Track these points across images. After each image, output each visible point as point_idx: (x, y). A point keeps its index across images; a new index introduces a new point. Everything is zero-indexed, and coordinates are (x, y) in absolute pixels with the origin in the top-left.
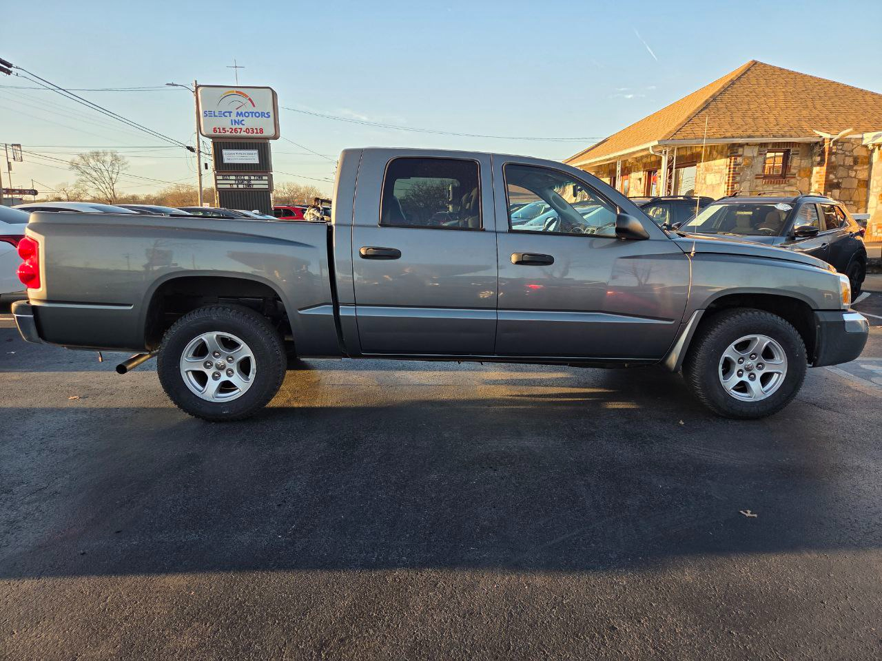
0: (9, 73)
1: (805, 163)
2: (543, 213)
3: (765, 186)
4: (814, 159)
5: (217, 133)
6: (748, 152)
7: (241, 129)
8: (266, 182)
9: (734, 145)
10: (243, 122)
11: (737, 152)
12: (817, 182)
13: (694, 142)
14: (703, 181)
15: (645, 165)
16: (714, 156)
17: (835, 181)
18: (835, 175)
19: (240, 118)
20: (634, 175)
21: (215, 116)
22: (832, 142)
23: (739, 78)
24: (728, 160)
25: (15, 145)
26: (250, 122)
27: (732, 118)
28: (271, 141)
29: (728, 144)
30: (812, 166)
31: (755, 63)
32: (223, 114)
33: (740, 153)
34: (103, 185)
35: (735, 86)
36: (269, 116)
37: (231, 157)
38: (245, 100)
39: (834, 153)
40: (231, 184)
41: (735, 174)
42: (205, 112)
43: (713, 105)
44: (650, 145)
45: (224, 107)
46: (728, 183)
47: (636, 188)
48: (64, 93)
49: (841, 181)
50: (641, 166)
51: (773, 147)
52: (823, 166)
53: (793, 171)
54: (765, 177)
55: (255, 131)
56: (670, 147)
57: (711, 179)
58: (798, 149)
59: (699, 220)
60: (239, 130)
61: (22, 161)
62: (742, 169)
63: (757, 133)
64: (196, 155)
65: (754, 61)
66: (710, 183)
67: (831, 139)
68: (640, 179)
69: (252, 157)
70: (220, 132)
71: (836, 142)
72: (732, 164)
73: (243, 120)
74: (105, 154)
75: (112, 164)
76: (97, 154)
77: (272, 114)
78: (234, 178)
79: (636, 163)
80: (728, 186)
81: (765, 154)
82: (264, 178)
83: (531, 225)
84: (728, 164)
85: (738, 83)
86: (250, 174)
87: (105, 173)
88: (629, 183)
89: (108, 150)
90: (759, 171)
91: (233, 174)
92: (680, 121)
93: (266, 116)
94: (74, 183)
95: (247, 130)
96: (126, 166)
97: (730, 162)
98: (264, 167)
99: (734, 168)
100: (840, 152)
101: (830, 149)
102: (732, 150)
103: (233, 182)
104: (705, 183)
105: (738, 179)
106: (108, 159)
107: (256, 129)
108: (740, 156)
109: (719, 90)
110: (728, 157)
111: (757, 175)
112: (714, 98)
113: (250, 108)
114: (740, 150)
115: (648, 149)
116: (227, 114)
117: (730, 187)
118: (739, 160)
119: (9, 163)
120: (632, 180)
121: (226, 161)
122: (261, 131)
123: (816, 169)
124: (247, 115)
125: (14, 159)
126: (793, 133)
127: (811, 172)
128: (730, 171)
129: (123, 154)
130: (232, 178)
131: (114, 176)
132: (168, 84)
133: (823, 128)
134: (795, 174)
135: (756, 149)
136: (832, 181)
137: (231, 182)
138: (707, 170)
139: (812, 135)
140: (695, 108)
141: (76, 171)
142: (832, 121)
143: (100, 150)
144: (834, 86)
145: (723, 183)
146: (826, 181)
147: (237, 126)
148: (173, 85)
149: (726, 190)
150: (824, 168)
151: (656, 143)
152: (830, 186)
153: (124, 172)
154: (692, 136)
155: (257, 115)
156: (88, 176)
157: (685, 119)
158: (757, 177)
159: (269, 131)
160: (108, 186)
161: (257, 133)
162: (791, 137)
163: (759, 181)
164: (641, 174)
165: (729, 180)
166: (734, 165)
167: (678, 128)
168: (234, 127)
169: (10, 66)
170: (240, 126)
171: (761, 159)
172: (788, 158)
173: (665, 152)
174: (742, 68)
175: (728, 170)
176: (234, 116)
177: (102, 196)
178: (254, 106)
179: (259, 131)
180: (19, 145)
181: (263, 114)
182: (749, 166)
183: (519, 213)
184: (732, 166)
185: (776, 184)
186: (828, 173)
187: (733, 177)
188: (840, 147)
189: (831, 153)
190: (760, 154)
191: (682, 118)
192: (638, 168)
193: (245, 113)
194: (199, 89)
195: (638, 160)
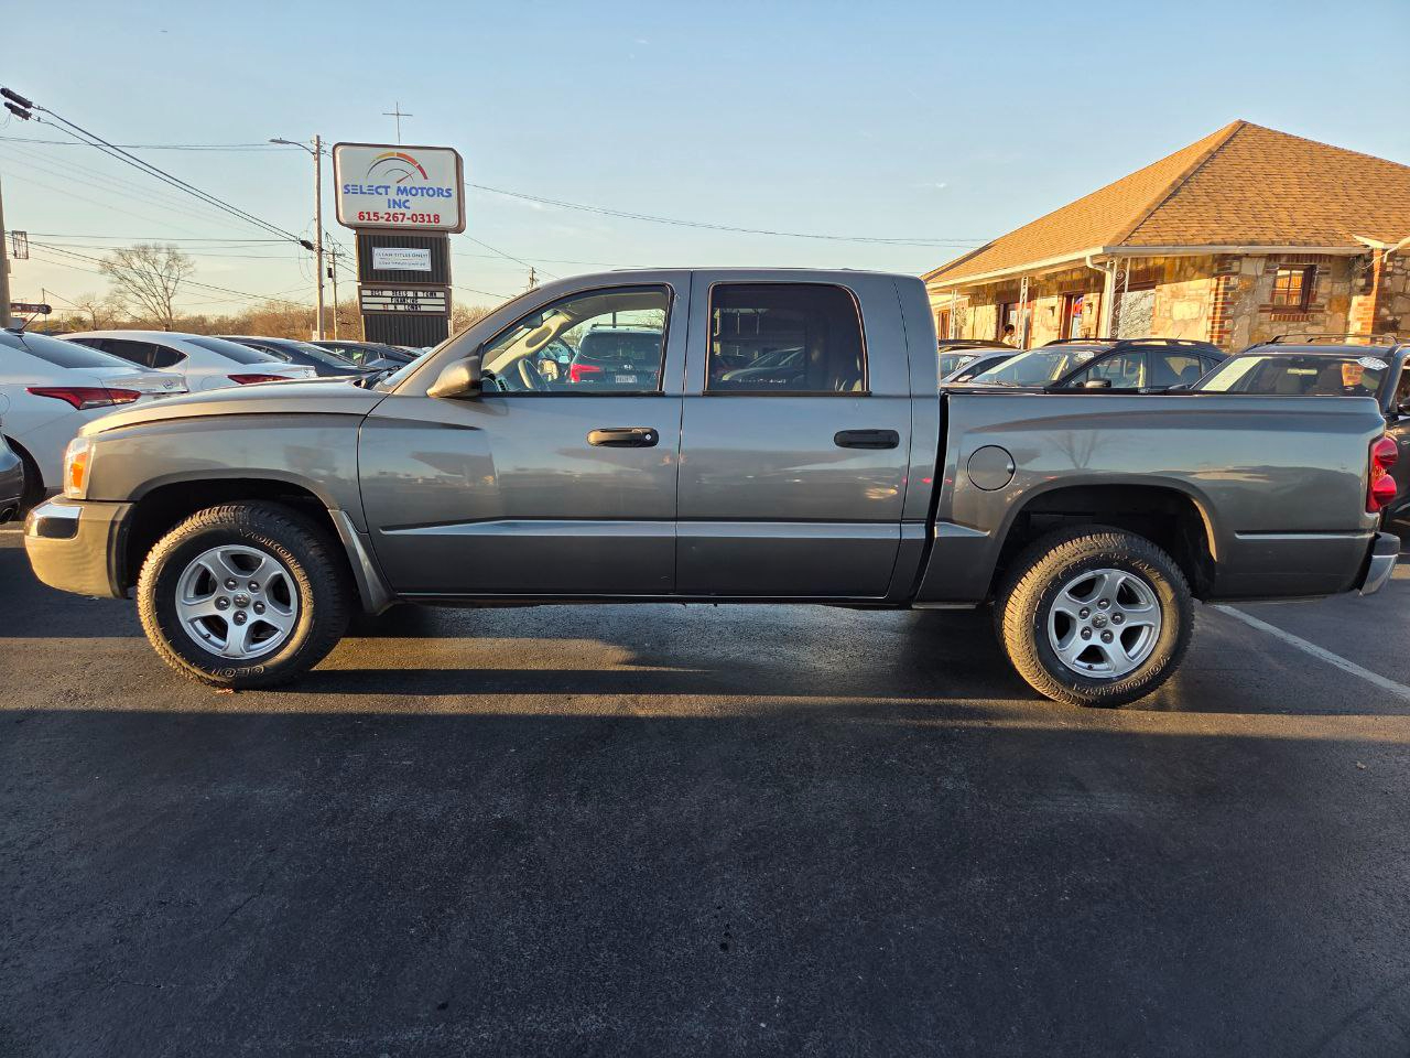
0: (26, 116)
1: (1340, 288)
3: (1275, 325)
4: (1354, 281)
5: (365, 221)
6: (1248, 268)
7: (404, 215)
8: (443, 302)
9: (1225, 257)
10: (407, 204)
11: (1230, 269)
12: (1358, 319)
13: (1161, 249)
14: (1167, 315)
15: (1061, 286)
16: (1189, 273)
17: (1390, 318)
18: (1389, 308)
19: (403, 197)
20: (1041, 303)
21: (362, 193)
22: (1386, 255)
23: (1221, 148)
24: (1214, 281)
25: (17, 233)
26: (419, 205)
27: (1219, 212)
28: (450, 235)
29: (1214, 255)
30: (1351, 294)
31: (1243, 125)
32: (374, 190)
33: (1235, 269)
34: (153, 299)
35: (1216, 161)
36: (450, 195)
37: (385, 259)
38: (411, 169)
39: (1389, 274)
40: (384, 304)
41: (1226, 304)
42: (346, 187)
44: (1087, 254)
45: (377, 179)
46: (1214, 318)
47: (1044, 322)
49: (1398, 318)
50: (1054, 288)
51: (1288, 261)
52: (1369, 294)
53: (1320, 300)
54: (1274, 310)
55: (426, 218)
56: (1119, 258)
57: (1182, 310)
58: (1328, 265)
59: (1222, 381)
60: (400, 217)
61: (27, 258)
62: (1237, 297)
63: (1265, 238)
64: (315, 254)
65: (1240, 121)
66: (1180, 318)
67: (1384, 251)
68: (1053, 308)
69: (418, 260)
70: (369, 219)
71: (1392, 256)
72: (1221, 287)
73: (407, 201)
74: (158, 249)
75: (168, 266)
76: (145, 249)
77: (454, 192)
78: (390, 293)
79: (1045, 284)
80: (1213, 323)
81: (1276, 272)
82: (438, 295)
84: (1214, 286)
85: (1220, 155)
86: (417, 288)
87: (157, 281)
88: (1032, 314)
89: (163, 244)
90: (1266, 299)
91: (389, 287)
93: (445, 194)
94: (106, 294)
95: (414, 217)
96: (191, 269)
97: (1218, 284)
98: (438, 277)
99: (1225, 294)
100: (1399, 271)
101: (1383, 266)
102: (1221, 265)
103: (389, 300)
104: (1171, 317)
105: (1231, 311)
106: (163, 257)
107: (429, 215)
108: (1235, 274)
109: (1192, 167)
110: (1214, 275)
111: (1262, 306)
112: (1186, 179)
113: (418, 180)
114: (1236, 264)
115: (1084, 260)
116: (382, 190)
117: (1217, 325)
118: (1234, 281)
120: (1037, 310)
121: (376, 266)
122: (437, 217)
123: (1356, 300)
124: (414, 192)
125: (15, 255)
126: (1321, 240)
127: (1349, 304)
128: (1216, 299)
129: (186, 251)
130: (385, 293)
131: (171, 285)
132: (273, 141)
133: (1368, 232)
134: (1323, 306)
135: (1261, 264)
136: (1384, 317)
137: (384, 301)
138: (1175, 295)
139: (1352, 243)
140: (1156, 194)
141: (108, 276)
142: (1382, 221)
143: (151, 243)
144: (1374, 165)
145: (1205, 319)
146: (1374, 319)
147: (397, 210)
148: (281, 142)
149: (1209, 328)
150: (1373, 297)
151: (1100, 250)
152: (1382, 326)
153: (186, 278)
154: (1158, 240)
155: (431, 192)
156: (130, 285)
157: (1144, 213)
158: (1263, 309)
159: (448, 220)
160: (161, 301)
161: (429, 221)
162: (1319, 244)
163: (1264, 315)
164: (1055, 301)
165: (1214, 313)
166: (1224, 289)
167: (1134, 228)
168: (392, 211)
169: (28, 105)
170: (403, 210)
171: (1269, 280)
172: (1311, 280)
173: (1112, 266)
174: (1224, 133)
175: (1213, 297)
176: (392, 194)
177: (151, 317)
178: (426, 178)
179: (432, 219)
180: (22, 233)
181: (440, 192)
182: (1250, 291)
184: (1221, 291)
185: (1294, 320)
186: (1378, 306)
187: (1222, 308)
188: (1399, 264)
189: (1383, 274)
190: (1268, 271)
191: (1138, 209)
192: (1048, 291)
193: (411, 189)
194: (339, 149)
195: (1049, 278)
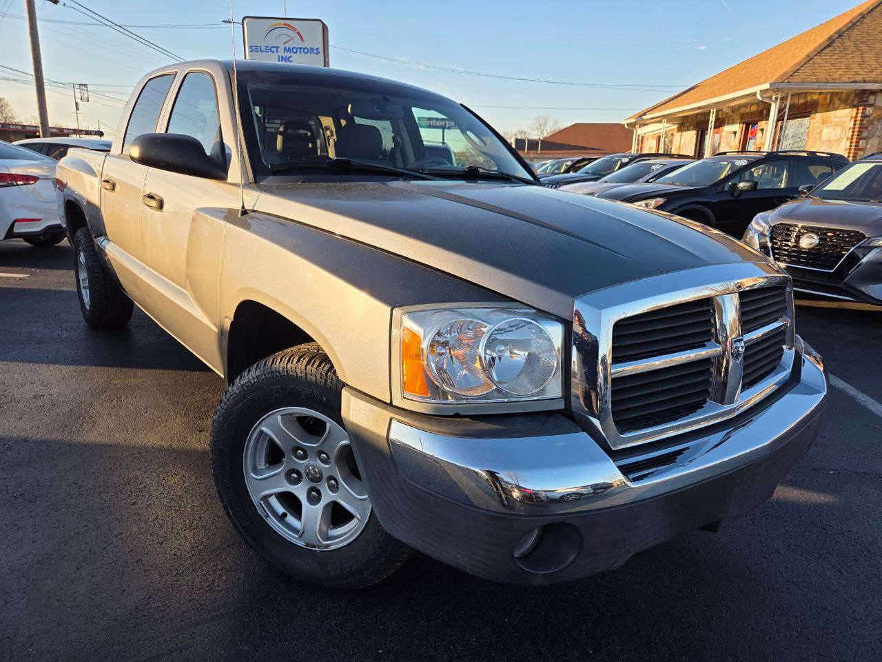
0: (56, 2)
2: (620, 168)
9: (864, 92)
10: (290, 59)
11: (867, 101)
13: (816, 86)
14: (818, 136)
15: (742, 116)
16: (836, 105)
19: (288, 54)
20: (727, 128)
21: (261, 51)
23: (871, 11)
24: (855, 110)
25: (82, 85)
26: (298, 59)
27: (863, 58)
29: (856, 91)
32: (269, 49)
33: (871, 102)
35: (865, 21)
36: (318, 53)
38: (292, 34)
40: (276, 128)
41: (862, 127)
42: (251, 47)
43: (837, 44)
44: (757, 89)
45: (271, 42)
46: (852, 139)
47: (728, 144)
48: (119, 29)
50: (737, 118)
56: (782, 92)
57: (829, 133)
59: (841, 182)
61: (88, 101)
62: (871, 123)
66: (827, 138)
68: (735, 133)
72: (859, 115)
73: (290, 57)
77: (321, 50)
78: (279, 121)
79: (731, 114)
80: (851, 142)
83: (606, 182)
84: (854, 115)
85: (868, 17)
88: (721, 137)
92: (797, 61)
93: (315, 52)
97: (857, 113)
99: (861, 121)
102: (861, 98)
104: (820, 138)
105: (865, 134)
108: (870, 105)
109: (845, 26)
110: (854, 106)
112: (840, 34)
113: (297, 42)
114: (872, 98)
115: (755, 94)
116: (274, 49)
117: (854, 144)
118: (869, 110)
119: (76, 103)
120: (724, 134)
124: (295, 50)
125: (81, 99)
128: (855, 125)
130: (276, 121)
132: (224, 21)
138: (824, 122)
145: (845, 140)
148: (229, 22)
149: (848, 146)
151: (767, 86)
154: (813, 79)
155: (306, 51)
157: (804, 59)
164: (737, 127)
165: (853, 135)
166: (862, 117)
167: (796, 69)
173: (776, 98)
175: (852, 123)
176: (281, 52)
178: (303, 41)
180: (85, 85)
181: (311, 50)
182: (880, 119)
183: (589, 168)
184: (859, 118)
187: (859, 132)
191: (800, 56)
192: (733, 120)
193: (293, 48)
194: (246, 21)
195: (734, 110)
